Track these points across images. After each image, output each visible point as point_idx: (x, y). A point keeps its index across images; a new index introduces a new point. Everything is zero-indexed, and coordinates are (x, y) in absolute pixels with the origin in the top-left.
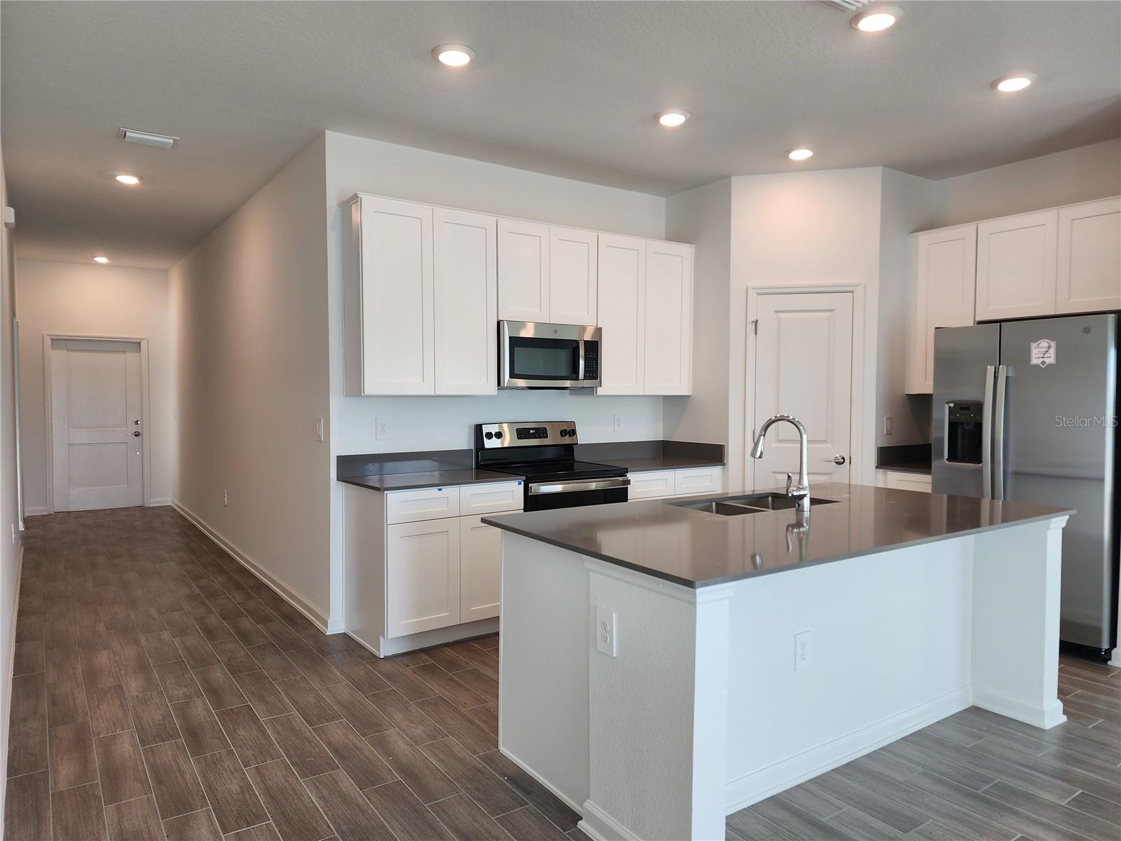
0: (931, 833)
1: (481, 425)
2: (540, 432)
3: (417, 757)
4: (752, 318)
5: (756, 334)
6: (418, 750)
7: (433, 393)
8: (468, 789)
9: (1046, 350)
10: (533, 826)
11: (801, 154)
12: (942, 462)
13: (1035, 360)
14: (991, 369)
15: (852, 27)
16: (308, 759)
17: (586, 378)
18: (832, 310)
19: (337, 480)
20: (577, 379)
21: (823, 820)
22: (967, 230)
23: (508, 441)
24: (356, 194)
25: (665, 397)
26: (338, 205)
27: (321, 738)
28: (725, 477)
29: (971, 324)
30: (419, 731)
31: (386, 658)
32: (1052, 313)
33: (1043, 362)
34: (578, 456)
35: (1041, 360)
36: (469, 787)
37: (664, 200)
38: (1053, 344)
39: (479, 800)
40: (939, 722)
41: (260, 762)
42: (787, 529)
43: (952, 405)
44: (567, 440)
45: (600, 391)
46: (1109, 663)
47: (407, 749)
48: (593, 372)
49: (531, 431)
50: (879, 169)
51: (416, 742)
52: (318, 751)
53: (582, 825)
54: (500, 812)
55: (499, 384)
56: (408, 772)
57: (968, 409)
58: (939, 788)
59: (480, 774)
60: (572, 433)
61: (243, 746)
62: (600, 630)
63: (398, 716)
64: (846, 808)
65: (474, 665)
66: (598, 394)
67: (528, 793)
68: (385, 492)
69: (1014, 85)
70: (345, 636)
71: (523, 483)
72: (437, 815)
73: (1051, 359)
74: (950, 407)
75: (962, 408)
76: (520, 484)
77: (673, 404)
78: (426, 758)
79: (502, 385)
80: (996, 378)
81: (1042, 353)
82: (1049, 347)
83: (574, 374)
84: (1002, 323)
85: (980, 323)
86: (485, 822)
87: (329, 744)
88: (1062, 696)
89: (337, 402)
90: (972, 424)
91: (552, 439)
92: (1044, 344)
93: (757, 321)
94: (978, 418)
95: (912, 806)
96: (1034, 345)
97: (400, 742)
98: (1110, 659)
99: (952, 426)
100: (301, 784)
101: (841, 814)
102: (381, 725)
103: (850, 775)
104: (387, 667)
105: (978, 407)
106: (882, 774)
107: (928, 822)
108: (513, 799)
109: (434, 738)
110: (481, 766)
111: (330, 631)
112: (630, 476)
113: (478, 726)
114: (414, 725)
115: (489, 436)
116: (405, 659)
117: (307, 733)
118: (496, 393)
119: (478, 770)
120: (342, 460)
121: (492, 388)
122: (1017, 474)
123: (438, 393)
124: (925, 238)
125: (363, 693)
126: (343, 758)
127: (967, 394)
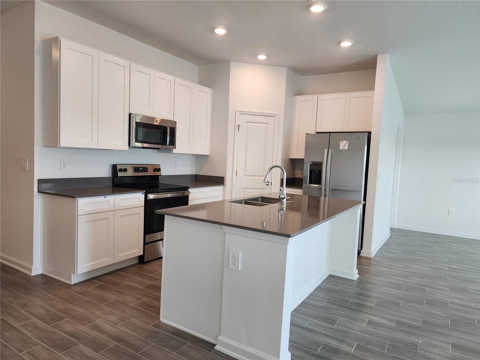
0: (342, 324)
1: (116, 165)
2: (145, 169)
3: (120, 331)
4: (237, 124)
5: (239, 131)
6: (118, 328)
7: (96, 148)
8: (155, 342)
9: (345, 144)
10: (195, 353)
11: (262, 57)
12: (306, 184)
13: (341, 148)
14: (326, 151)
15: (308, 9)
16: (58, 343)
17: (170, 144)
18: (267, 123)
19: (38, 192)
20: (166, 144)
21: (305, 326)
22: (314, 97)
23: (130, 173)
24: (58, 37)
25: (196, 155)
26: (41, 41)
27: (59, 330)
28: (224, 191)
29: (314, 133)
30: (113, 318)
31: (75, 284)
32: (342, 131)
33: (344, 148)
34: (161, 181)
35: (343, 148)
36: (155, 341)
37: (197, 66)
38: (347, 142)
39: (163, 346)
40: (322, 282)
41: (28, 348)
42: (279, 211)
43: (311, 163)
44: (157, 173)
45: (174, 151)
46: (360, 255)
47: (112, 329)
48: (173, 143)
49: (141, 169)
50: (286, 68)
51: (115, 324)
52: (60, 337)
53: (216, 348)
54: (176, 350)
55: (129, 145)
56: (119, 339)
57: (317, 165)
58: (335, 307)
59: (157, 334)
60: (159, 170)
61: (12, 342)
62: (231, 259)
63: (98, 313)
64: (311, 320)
65: (125, 283)
66: (173, 152)
67: (185, 338)
68: (77, 199)
69: (346, 44)
70: (42, 275)
71: (144, 193)
72: (146, 358)
73: (346, 148)
74: (310, 164)
75: (315, 164)
76: (143, 194)
77: (200, 158)
78: (125, 331)
79: (131, 145)
80: (328, 154)
81: (344, 145)
82: (346, 143)
83: (164, 142)
84: (330, 133)
85: (317, 133)
86: (172, 356)
87: (66, 333)
88: (358, 269)
89: (38, 149)
90: (317, 171)
91: (150, 173)
92: (344, 142)
93: (239, 125)
94: (320, 168)
95: (331, 315)
96: (341, 142)
97: (106, 326)
98: (360, 253)
99: (311, 171)
100: (61, 356)
101: (310, 322)
102: (91, 319)
103: (305, 307)
104: (78, 289)
105: (321, 164)
106: (315, 304)
107: (339, 320)
108: (179, 342)
109: (124, 321)
110: (155, 330)
111: (33, 273)
112: (190, 190)
113: (143, 312)
114: (109, 316)
115: (121, 170)
116: (86, 284)
117: (49, 329)
118: (128, 150)
119: (155, 332)
120: (40, 181)
121: (126, 147)
122: (333, 190)
123: (99, 148)
124: (299, 98)
125: (70, 303)
126: (78, 339)
127: (317, 160)
